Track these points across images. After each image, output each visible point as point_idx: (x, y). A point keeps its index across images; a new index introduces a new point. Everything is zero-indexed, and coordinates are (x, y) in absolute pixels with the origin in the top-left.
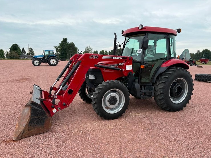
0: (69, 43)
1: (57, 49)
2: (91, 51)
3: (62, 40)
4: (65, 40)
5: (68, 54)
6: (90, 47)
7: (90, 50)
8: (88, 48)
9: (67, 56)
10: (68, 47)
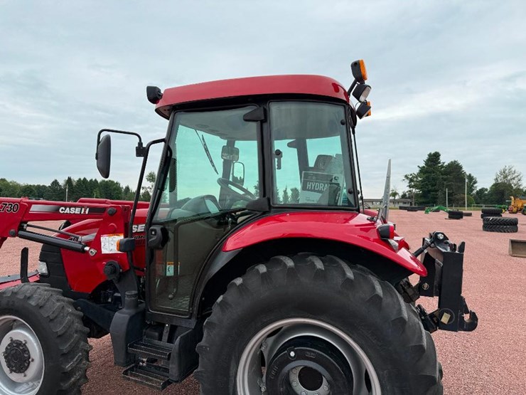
0: (444, 163)
1: (411, 180)
2: (515, 181)
3: (426, 157)
4: (434, 158)
5: (439, 193)
6: (513, 170)
7: (514, 179)
8: (507, 172)
9: (437, 198)
10: (442, 175)
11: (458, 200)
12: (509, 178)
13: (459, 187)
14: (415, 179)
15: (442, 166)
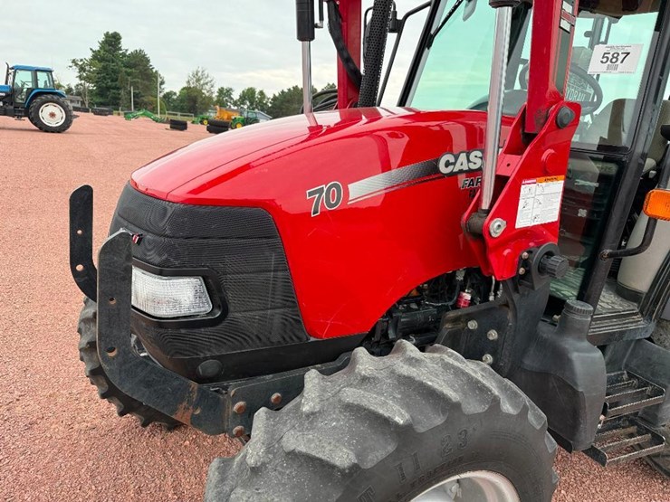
0: (127, 50)
1: (82, 69)
2: (207, 87)
3: (102, 38)
4: (112, 41)
5: (122, 92)
6: (206, 73)
7: (207, 84)
8: (199, 74)
9: (120, 99)
10: (125, 66)
11: (146, 104)
12: (202, 82)
13: (147, 87)
14: (87, 68)
15: (124, 55)
